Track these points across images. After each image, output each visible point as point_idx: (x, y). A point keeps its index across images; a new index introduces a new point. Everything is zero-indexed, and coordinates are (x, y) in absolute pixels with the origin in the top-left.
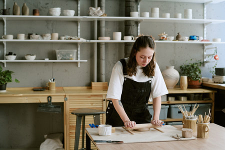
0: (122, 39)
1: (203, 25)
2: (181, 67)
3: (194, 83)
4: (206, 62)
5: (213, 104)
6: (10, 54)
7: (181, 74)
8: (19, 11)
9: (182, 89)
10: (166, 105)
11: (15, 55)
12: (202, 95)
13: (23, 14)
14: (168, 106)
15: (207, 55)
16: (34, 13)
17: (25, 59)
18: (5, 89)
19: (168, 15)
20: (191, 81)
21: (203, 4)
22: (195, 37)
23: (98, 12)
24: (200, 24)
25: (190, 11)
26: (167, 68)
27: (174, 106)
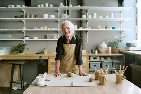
0: (78, 29)
1: (121, 22)
2: (109, 43)
3: (115, 51)
4: (122, 40)
5: (125, 61)
6: (26, 36)
7: (108, 46)
8: (28, 16)
9: (108, 53)
10: (99, 61)
11: (28, 37)
12: (118, 57)
13: (30, 18)
14: (100, 62)
15: (123, 37)
16: (35, 17)
17: (33, 39)
18: (23, 53)
19: (101, 17)
20: (113, 50)
21: (121, 12)
22: (115, 28)
23: (66, 16)
24: (119, 22)
25: (113, 14)
26: (101, 43)
27: (103, 62)
